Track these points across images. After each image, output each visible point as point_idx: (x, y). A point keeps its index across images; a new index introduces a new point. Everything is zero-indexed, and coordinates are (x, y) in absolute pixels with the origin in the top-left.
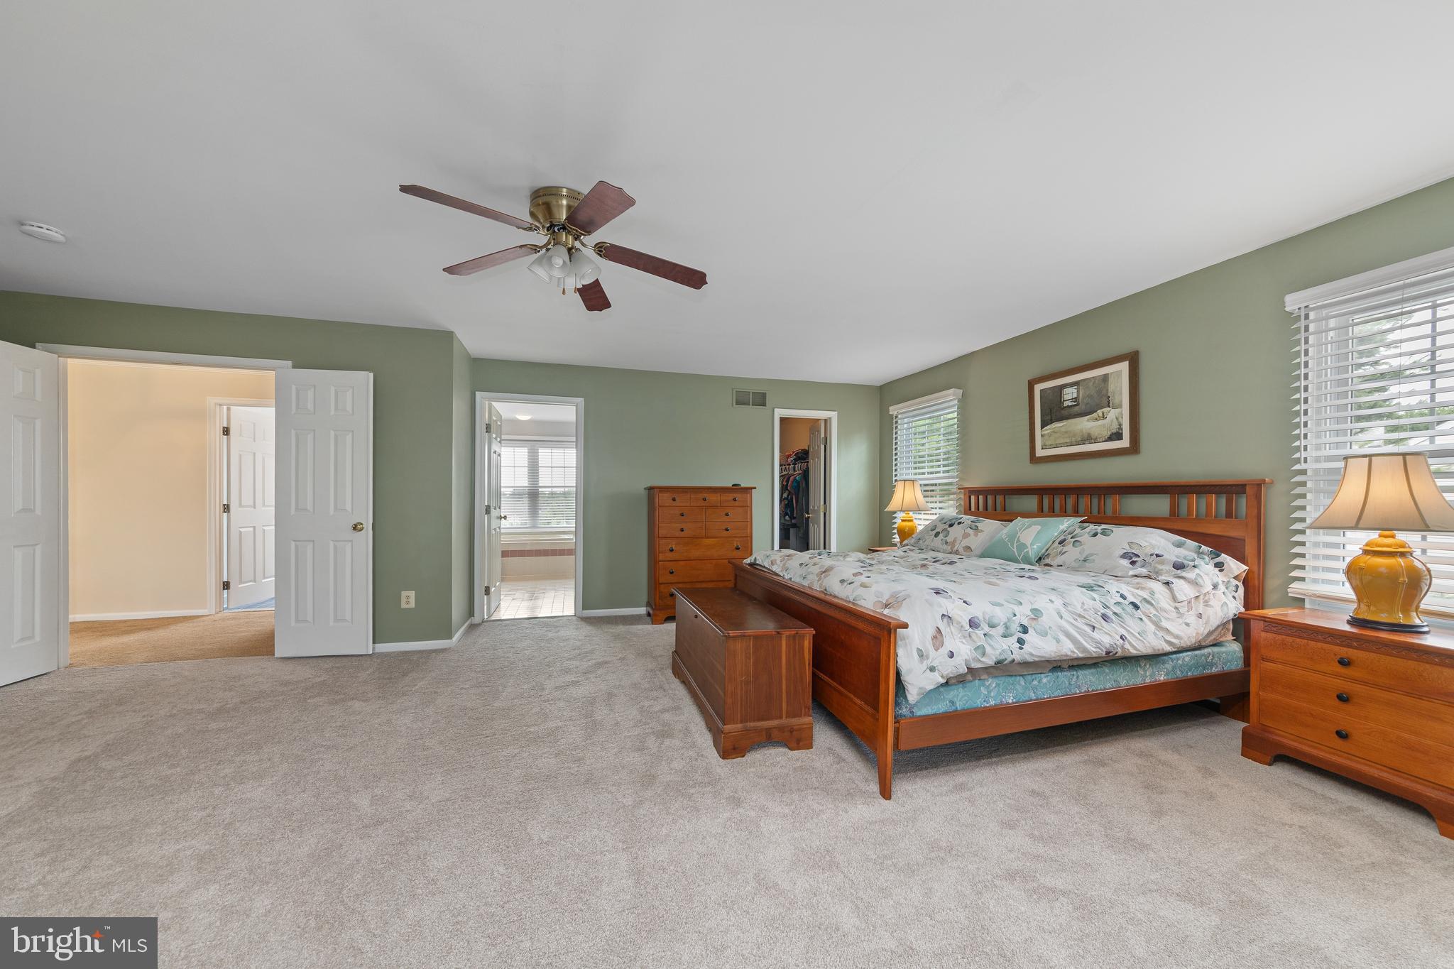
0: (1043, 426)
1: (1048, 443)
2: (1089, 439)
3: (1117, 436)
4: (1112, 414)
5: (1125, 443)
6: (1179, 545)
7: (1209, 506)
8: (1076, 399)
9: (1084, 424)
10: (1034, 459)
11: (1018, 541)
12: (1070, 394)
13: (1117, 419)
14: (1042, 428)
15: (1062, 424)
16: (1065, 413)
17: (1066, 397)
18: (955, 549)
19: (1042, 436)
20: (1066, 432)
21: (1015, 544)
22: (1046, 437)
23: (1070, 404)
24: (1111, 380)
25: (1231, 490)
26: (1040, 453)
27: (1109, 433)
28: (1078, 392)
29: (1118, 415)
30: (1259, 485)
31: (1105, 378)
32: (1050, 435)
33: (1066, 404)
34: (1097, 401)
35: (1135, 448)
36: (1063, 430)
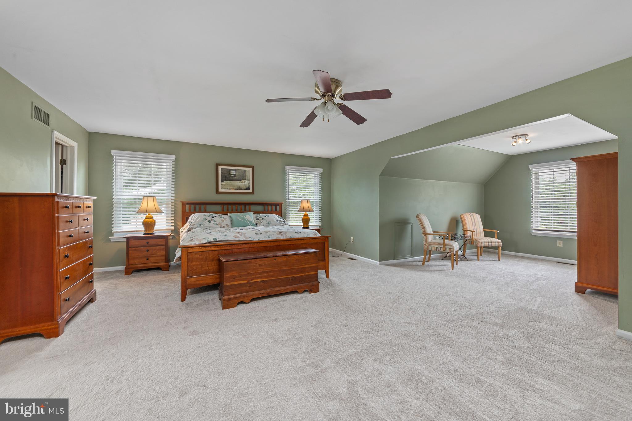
0: (222, 182)
1: (224, 187)
2: (240, 188)
3: (248, 189)
4: (247, 182)
5: (251, 191)
6: (279, 217)
7: (272, 208)
8: (235, 175)
9: (238, 183)
10: (217, 192)
11: (248, 220)
12: (233, 173)
13: (248, 184)
14: (221, 182)
15: (230, 182)
16: (232, 178)
17: (231, 173)
18: (222, 226)
19: (222, 185)
20: (231, 185)
21: (248, 221)
22: (223, 185)
23: (233, 176)
24: (246, 172)
25: (276, 205)
26: (220, 190)
27: (246, 188)
28: (236, 173)
29: (248, 183)
30: (281, 204)
31: (245, 171)
32: (225, 185)
33: (231, 176)
34: (243, 177)
35: (253, 193)
36: (230, 184)
